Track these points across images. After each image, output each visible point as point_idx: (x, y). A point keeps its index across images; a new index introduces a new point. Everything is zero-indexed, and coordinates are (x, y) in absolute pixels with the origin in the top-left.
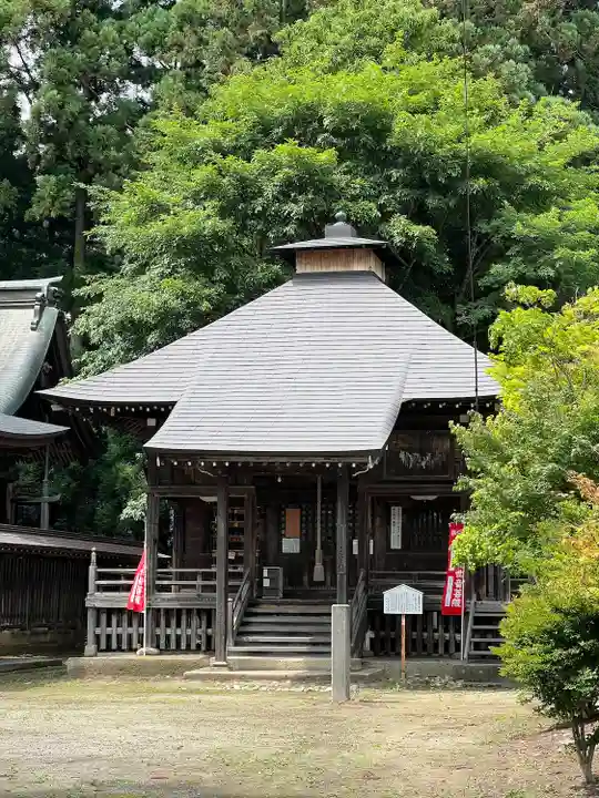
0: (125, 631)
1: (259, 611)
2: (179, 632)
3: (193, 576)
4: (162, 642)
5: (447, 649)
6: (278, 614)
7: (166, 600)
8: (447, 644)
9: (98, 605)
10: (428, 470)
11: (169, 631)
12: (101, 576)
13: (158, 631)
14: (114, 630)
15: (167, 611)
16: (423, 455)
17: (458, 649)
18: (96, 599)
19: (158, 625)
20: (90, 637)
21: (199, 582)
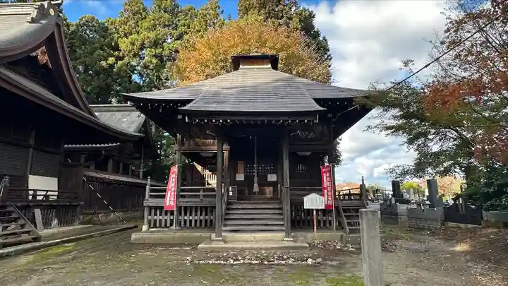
0: (163, 218)
1: (234, 207)
2: (191, 218)
3: (198, 191)
4: (183, 223)
5: (325, 225)
6: (242, 209)
7: (184, 202)
8: (325, 222)
9: (150, 205)
10: (312, 140)
11: (186, 218)
12: (152, 191)
13: (181, 217)
14: (158, 217)
15: (185, 208)
16: (309, 132)
17: (330, 224)
18: (149, 202)
19: (180, 215)
20: (146, 220)
21: (201, 193)
